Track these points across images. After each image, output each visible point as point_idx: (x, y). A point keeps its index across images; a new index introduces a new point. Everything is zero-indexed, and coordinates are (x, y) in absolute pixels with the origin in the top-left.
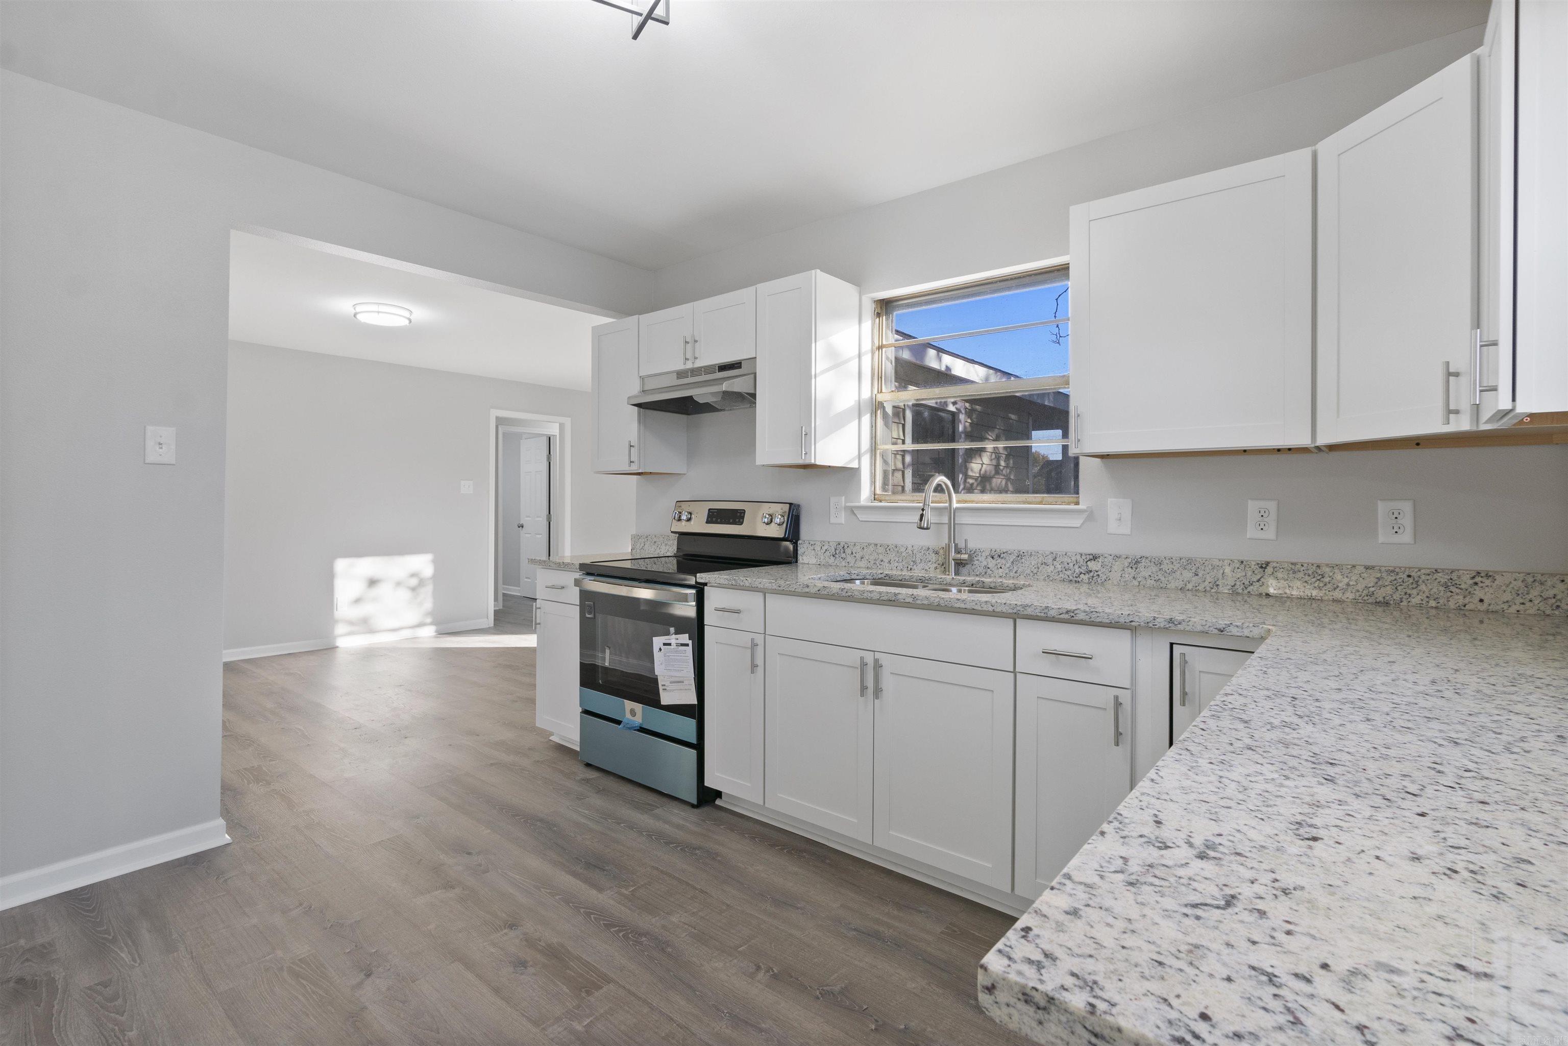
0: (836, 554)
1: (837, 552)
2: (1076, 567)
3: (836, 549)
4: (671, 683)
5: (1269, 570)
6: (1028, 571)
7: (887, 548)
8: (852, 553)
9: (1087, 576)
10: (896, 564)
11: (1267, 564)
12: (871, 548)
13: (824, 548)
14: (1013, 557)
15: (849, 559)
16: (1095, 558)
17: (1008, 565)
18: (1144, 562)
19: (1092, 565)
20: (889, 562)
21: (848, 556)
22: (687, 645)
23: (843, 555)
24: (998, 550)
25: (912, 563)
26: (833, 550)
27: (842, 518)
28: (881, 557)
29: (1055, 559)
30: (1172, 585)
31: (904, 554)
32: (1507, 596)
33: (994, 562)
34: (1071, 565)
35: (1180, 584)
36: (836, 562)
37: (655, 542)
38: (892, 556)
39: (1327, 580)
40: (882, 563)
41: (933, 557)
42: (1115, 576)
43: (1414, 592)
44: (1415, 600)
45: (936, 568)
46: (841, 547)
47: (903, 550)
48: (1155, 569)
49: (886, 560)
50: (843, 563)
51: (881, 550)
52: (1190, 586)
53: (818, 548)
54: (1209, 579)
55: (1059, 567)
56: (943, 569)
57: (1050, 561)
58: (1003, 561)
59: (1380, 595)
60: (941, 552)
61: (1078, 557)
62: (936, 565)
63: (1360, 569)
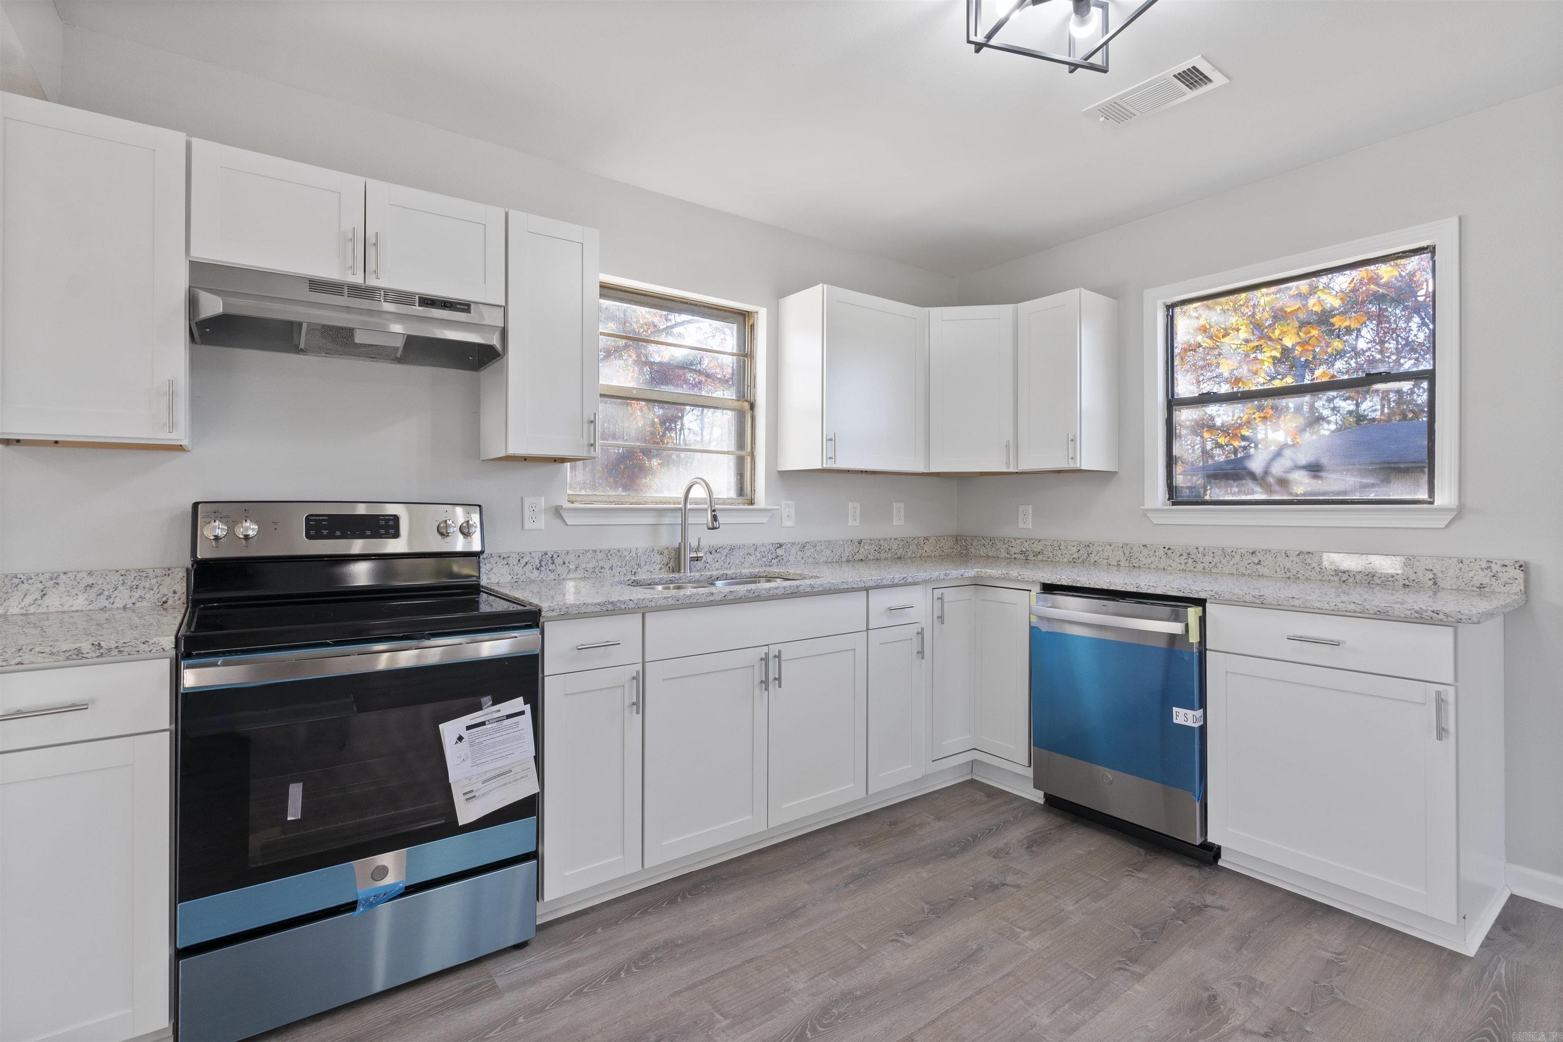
0: (541, 566)
1: (543, 563)
2: (770, 554)
3: (541, 561)
4: (484, 782)
5: (862, 544)
6: (737, 562)
7: (608, 553)
8: (564, 563)
9: (776, 560)
10: (619, 569)
11: (862, 540)
12: (589, 555)
13: (523, 561)
14: (726, 551)
15: (560, 570)
16: (781, 546)
17: (723, 558)
18: (808, 546)
19: (780, 552)
20: (611, 568)
21: (558, 567)
22: (522, 713)
23: (552, 567)
24: (715, 546)
25: (636, 567)
26: (538, 562)
27: (542, 522)
28: (601, 564)
29: (755, 550)
30: (821, 561)
31: (627, 558)
32: (932, 548)
33: (712, 556)
34: (766, 553)
35: (824, 559)
36: (542, 576)
37: (91, 586)
38: (614, 561)
39: (882, 548)
40: (603, 570)
41: (658, 558)
42: (792, 558)
43: (908, 550)
44: (909, 555)
45: (661, 569)
46: (548, 557)
47: (626, 553)
48: (813, 550)
49: (607, 567)
50: (552, 576)
51: (600, 556)
52: (829, 560)
53: (512, 561)
54: (838, 554)
55: (758, 555)
56: (667, 568)
57: (752, 551)
58: (719, 555)
59: (900, 552)
60: (666, 552)
61: (771, 546)
62: (660, 566)
63: (893, 540)
